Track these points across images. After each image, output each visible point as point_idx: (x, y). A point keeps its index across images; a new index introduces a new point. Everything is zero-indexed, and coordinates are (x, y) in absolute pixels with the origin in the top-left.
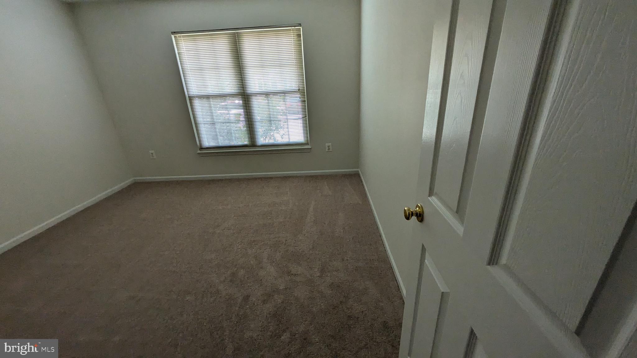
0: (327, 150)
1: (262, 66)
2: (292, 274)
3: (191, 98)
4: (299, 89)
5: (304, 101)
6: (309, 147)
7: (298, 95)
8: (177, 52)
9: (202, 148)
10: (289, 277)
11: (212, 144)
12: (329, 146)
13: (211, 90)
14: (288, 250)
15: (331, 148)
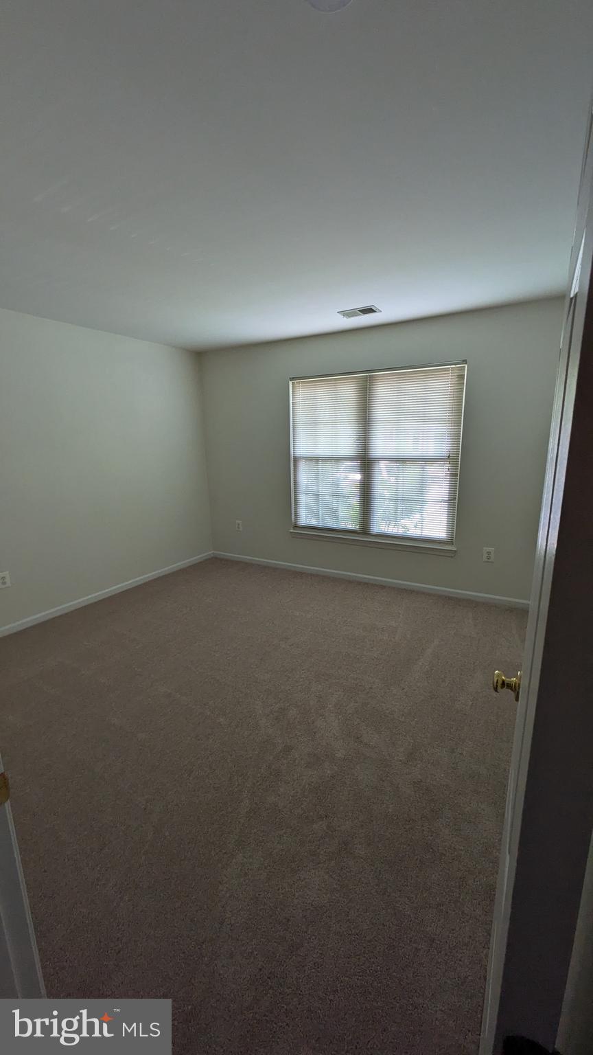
0: (485, 559)
1: (398, 421)
2: (361, 742)
3: (296, 459)
4: (449, 456)
5: (456, 475)
6: (453, 548)
7: (447, 466)
8: (291, 401)
9: (296, 526)
10: (356, 744)
11: (313, 522)
12: (489, 553)
13: (322, 451)
14: (368, 703)
15: (492, 556)
